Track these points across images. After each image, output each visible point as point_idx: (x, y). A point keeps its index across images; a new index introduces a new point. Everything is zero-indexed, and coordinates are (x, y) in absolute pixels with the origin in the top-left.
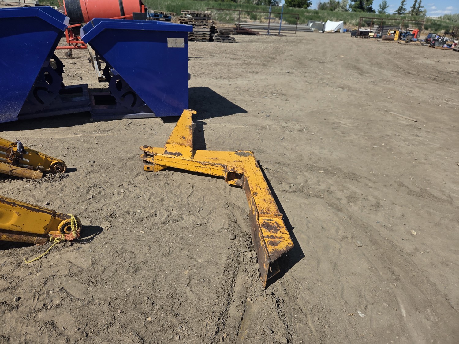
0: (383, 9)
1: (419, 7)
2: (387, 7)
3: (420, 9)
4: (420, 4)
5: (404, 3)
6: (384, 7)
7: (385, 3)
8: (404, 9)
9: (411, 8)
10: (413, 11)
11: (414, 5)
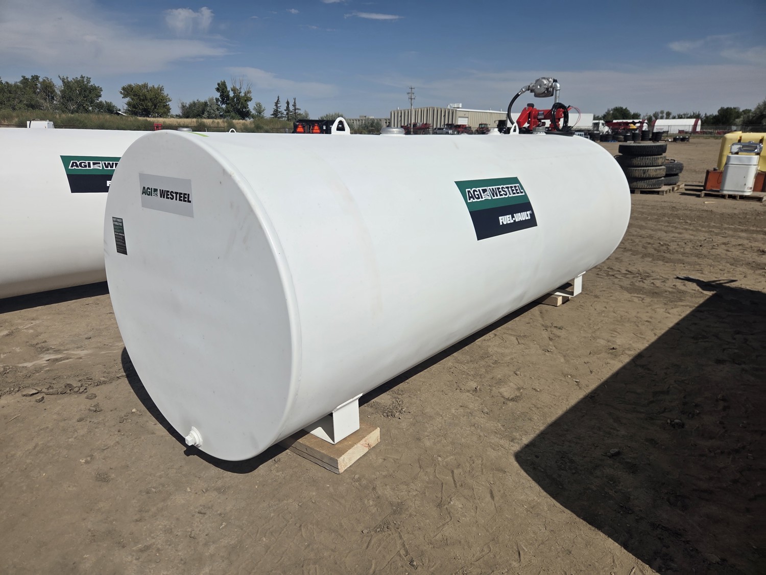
0: (260, 113)
1: (295, 110)
2: (264, 110)
3: (297, 111)
4: (294, 105)
5: (279, 105)
6: (260, 110)
7: (260, 105)
8: (279, 112)
9: (285, 110)
10: (287, 114)
11: (288, 107)
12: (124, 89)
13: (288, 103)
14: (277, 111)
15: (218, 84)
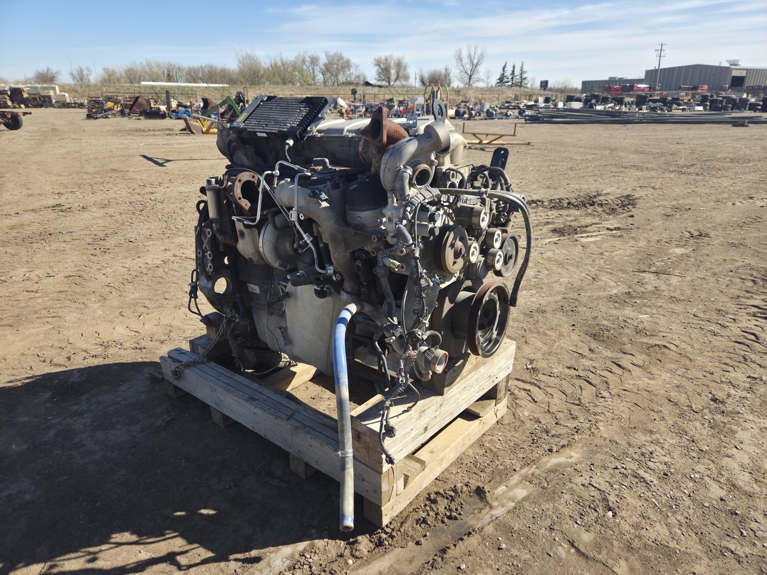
12: (375, 60)
13: (514, 67)
14: (503, 74)
15: (456, 51)
